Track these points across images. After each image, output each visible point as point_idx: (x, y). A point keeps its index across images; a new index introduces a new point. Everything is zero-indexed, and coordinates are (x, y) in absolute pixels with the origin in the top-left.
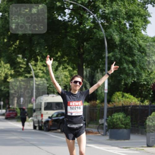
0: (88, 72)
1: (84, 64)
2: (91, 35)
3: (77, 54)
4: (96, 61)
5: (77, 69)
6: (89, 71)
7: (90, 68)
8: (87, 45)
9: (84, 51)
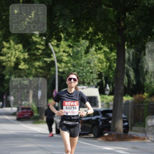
0: (131, 53)
1: (126, 43)
2: (136, 2)
3: (116, 29)
4: (143, 39)
5: (116, 51)
6: (133, 53)
7: (134, 48)
8: (130, 16)
9: (125, 25)
